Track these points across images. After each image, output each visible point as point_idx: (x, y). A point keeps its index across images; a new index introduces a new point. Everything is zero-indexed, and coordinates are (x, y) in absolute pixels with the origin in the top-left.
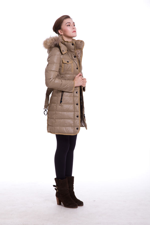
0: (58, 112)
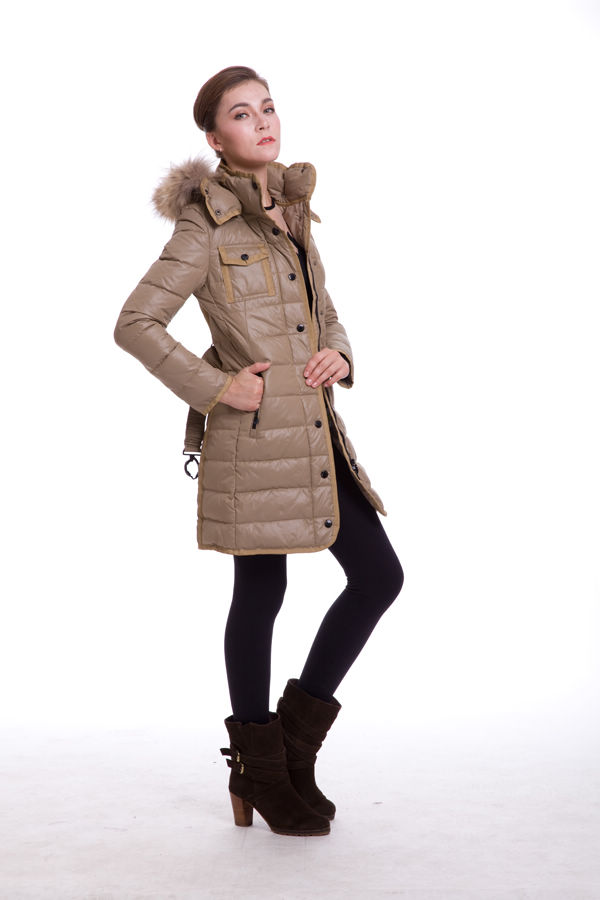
0: (247, 463)
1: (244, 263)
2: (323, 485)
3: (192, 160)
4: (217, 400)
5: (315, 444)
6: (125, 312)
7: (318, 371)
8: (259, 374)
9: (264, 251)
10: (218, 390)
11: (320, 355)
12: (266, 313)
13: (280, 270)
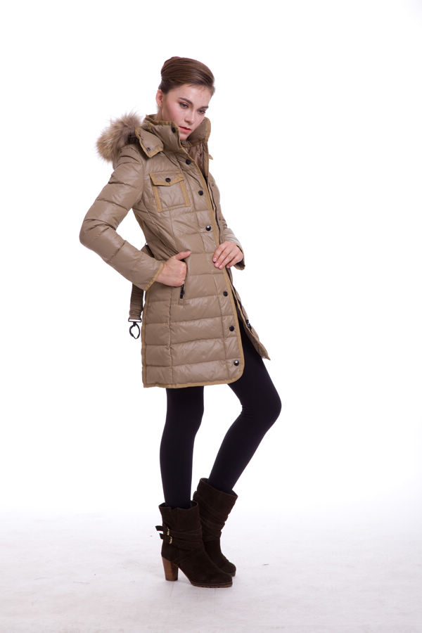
0: (177, 323)
1: (167, 184)
2: (231, 336)
3: (128, 114)
4: (154, 279)
5: (225, 307)
6: (86, 220)
7: (222, 257)
8: (183, 260)
9: (180, 175)
10: (155, 272)
11: (223, 246)
12: (184, 218)
13: (192, 189)
